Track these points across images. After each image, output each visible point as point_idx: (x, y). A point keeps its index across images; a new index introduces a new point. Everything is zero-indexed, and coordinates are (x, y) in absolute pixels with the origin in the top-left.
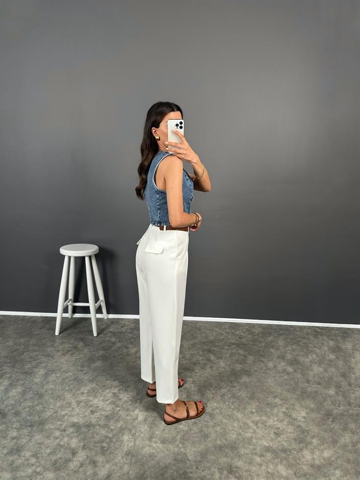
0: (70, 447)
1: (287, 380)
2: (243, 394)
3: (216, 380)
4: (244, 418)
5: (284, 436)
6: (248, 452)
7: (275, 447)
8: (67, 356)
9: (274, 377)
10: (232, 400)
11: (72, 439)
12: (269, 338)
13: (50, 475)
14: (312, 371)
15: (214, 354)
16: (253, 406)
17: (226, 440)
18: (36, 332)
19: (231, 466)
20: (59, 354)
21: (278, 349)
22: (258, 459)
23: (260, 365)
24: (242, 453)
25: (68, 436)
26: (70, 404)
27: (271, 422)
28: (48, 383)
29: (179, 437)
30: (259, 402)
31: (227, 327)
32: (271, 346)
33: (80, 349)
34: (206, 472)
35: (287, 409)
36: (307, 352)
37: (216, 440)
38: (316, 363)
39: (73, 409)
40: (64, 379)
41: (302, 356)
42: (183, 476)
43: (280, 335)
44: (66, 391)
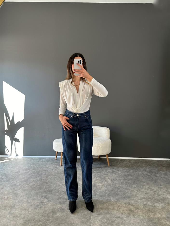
0: (64, 198)
1: (148, 177)
2: (131, 182)
3: (118, 178)
4: (131, 189)
5: (149, 194)
6: (135, 199)
7: (146, 197)
9: (142, 177)
10: (126, 184)
11: (64, 195)
12: (139, 164)
13: (59, 206)
15: (116, 169)
16: (135, 185)
17: (126, 195)
19: (129, 203)
20: (50, 170)
21: (143, 167)
22: (140, 201)
23: (136, 173)
24: (133, 199)
25: (62, 195)
26: (60, 186)
27: (143, 190)
28: (48, 179)
29: (106, 195)
30: (138, 184)
34: (120, 204)
35: (149, 186)
37: (122, 195)
39: (62, 187)
40: (54, 178)
41: (154, 170)
42: (111, 205)
43: (143, 163)
44: (57, 181)
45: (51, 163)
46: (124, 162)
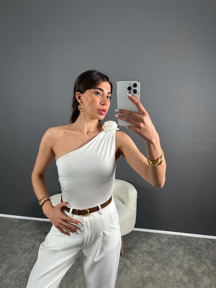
8: (26, 254)
12: (173, 248)
14: (203, 282)
15: (130, 260)
18: (11, 232)
20: (21, 251)
21: (178, 258)
23: (163, 274)
28: (6, 277)
31: (143, 236)
32: (173, 255)
33: (37, 248)
36: (200, 263)
38: (206, 274)
40: (18, 275)
41: (196, 266)
43: (181, 245)
44: (18, 286)
45: (32, 235)
46: (149, 241)
